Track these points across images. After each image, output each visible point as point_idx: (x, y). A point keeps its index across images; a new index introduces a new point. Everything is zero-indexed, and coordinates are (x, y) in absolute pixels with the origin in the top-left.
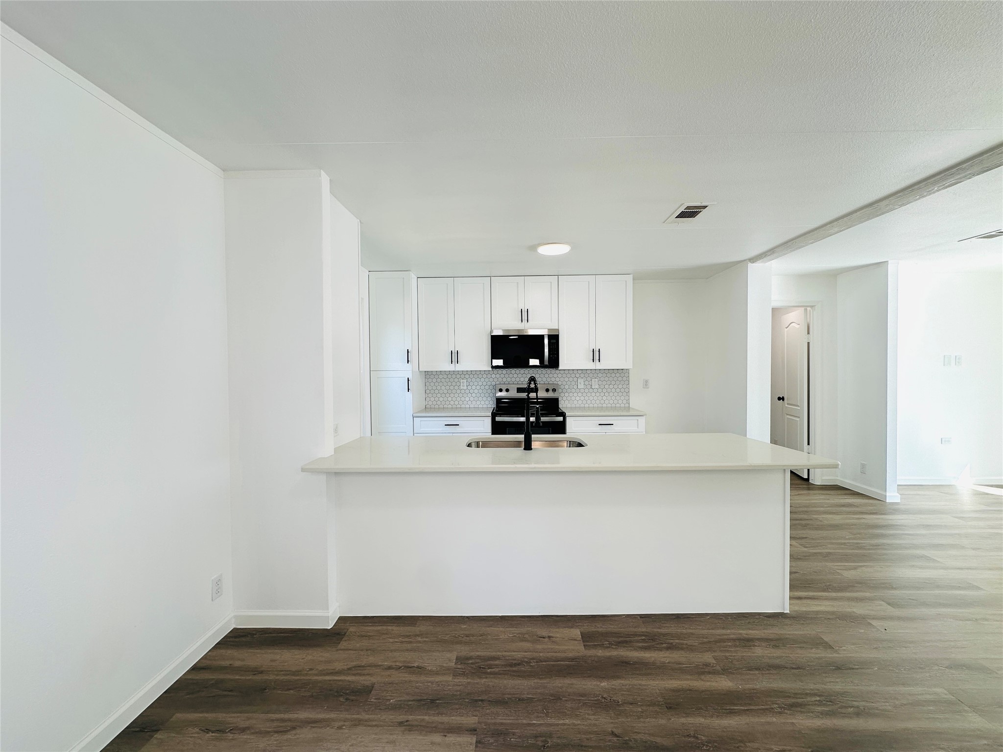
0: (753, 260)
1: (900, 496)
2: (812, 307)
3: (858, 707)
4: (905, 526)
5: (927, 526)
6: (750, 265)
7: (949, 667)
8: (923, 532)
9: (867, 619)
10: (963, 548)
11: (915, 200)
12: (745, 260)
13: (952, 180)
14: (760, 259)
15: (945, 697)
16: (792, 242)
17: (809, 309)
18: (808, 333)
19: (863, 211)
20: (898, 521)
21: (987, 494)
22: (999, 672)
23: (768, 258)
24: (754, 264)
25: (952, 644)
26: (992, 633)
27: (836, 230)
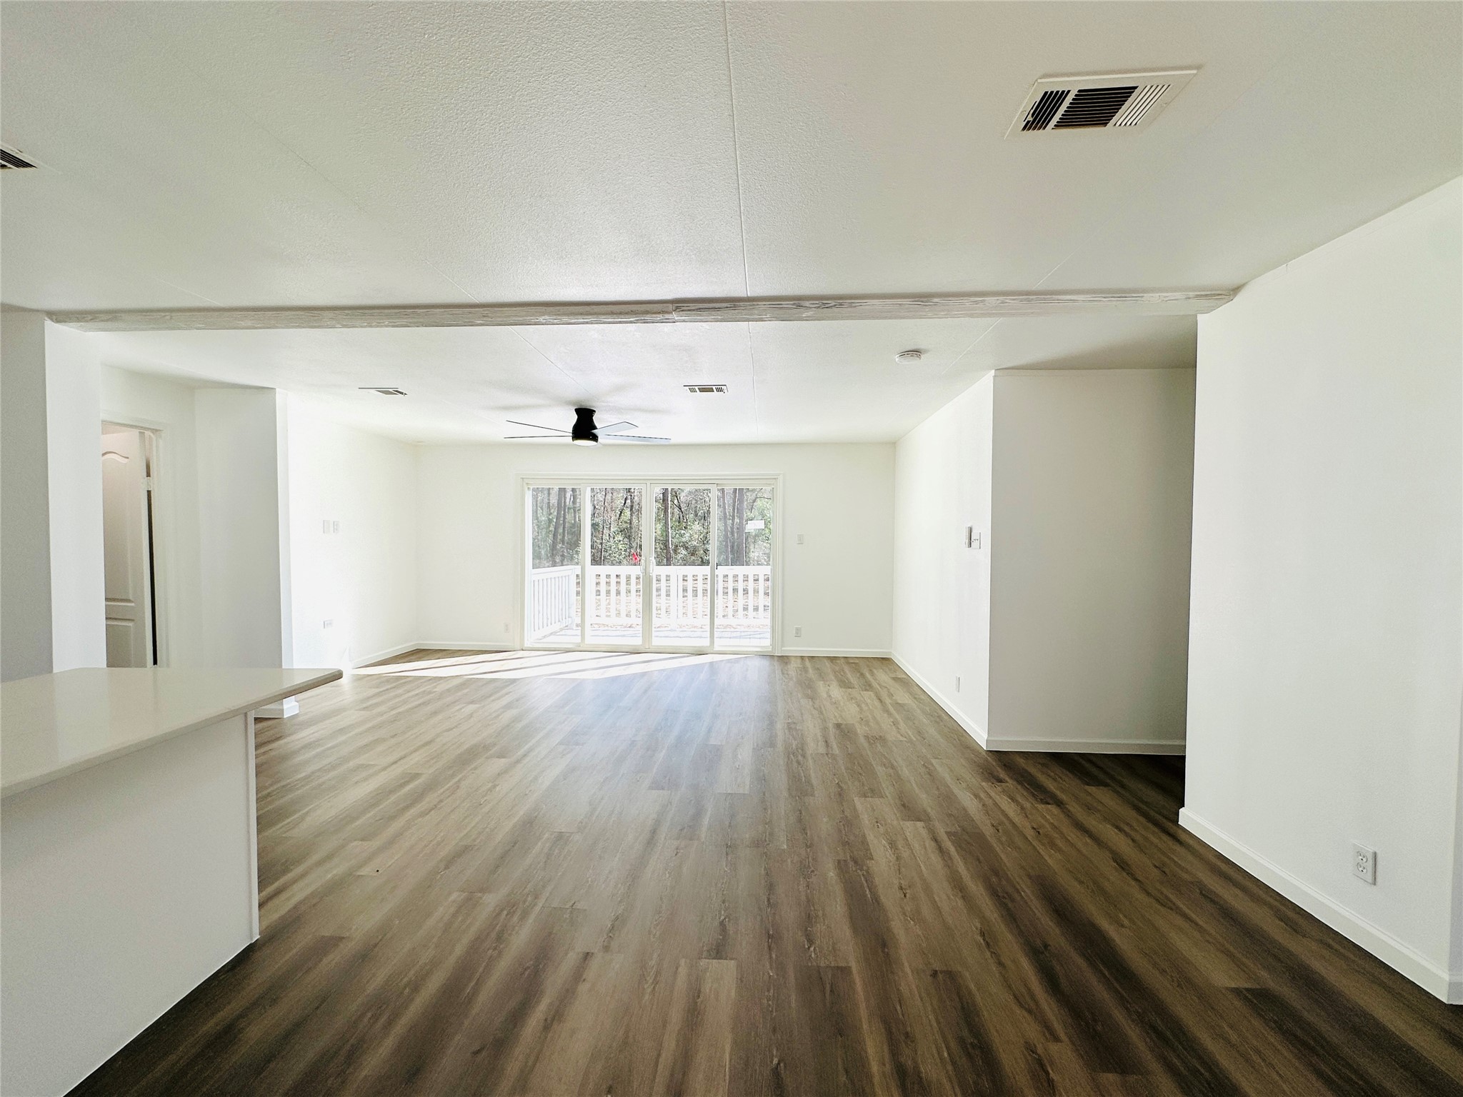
0: (60, 316)
1: (297, 703)
2: (155, 431)
3: (410, 982)
4: (321, 739)
5: (342, 731)
6: (49, 325)
7: (447, 867)
8: (341, 738)
9: (354, 873)
10: (384, 740)
11: (362, 327)
12: (38, 311)
13: (404, 321)
14: (78, 320)
15: (462, 897)
16: (163, 314)
17: (148, 433)
18: (148, 475)
19: (297, 313)
20: (311, 736)
21: (371, 675)
22: (476, 843)
23: (102, 325)
24: (57, 325)
25: (435, 842)
26: (452, 811)
27: (249, 323)
